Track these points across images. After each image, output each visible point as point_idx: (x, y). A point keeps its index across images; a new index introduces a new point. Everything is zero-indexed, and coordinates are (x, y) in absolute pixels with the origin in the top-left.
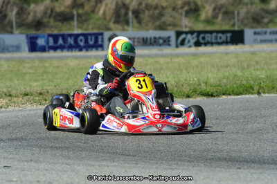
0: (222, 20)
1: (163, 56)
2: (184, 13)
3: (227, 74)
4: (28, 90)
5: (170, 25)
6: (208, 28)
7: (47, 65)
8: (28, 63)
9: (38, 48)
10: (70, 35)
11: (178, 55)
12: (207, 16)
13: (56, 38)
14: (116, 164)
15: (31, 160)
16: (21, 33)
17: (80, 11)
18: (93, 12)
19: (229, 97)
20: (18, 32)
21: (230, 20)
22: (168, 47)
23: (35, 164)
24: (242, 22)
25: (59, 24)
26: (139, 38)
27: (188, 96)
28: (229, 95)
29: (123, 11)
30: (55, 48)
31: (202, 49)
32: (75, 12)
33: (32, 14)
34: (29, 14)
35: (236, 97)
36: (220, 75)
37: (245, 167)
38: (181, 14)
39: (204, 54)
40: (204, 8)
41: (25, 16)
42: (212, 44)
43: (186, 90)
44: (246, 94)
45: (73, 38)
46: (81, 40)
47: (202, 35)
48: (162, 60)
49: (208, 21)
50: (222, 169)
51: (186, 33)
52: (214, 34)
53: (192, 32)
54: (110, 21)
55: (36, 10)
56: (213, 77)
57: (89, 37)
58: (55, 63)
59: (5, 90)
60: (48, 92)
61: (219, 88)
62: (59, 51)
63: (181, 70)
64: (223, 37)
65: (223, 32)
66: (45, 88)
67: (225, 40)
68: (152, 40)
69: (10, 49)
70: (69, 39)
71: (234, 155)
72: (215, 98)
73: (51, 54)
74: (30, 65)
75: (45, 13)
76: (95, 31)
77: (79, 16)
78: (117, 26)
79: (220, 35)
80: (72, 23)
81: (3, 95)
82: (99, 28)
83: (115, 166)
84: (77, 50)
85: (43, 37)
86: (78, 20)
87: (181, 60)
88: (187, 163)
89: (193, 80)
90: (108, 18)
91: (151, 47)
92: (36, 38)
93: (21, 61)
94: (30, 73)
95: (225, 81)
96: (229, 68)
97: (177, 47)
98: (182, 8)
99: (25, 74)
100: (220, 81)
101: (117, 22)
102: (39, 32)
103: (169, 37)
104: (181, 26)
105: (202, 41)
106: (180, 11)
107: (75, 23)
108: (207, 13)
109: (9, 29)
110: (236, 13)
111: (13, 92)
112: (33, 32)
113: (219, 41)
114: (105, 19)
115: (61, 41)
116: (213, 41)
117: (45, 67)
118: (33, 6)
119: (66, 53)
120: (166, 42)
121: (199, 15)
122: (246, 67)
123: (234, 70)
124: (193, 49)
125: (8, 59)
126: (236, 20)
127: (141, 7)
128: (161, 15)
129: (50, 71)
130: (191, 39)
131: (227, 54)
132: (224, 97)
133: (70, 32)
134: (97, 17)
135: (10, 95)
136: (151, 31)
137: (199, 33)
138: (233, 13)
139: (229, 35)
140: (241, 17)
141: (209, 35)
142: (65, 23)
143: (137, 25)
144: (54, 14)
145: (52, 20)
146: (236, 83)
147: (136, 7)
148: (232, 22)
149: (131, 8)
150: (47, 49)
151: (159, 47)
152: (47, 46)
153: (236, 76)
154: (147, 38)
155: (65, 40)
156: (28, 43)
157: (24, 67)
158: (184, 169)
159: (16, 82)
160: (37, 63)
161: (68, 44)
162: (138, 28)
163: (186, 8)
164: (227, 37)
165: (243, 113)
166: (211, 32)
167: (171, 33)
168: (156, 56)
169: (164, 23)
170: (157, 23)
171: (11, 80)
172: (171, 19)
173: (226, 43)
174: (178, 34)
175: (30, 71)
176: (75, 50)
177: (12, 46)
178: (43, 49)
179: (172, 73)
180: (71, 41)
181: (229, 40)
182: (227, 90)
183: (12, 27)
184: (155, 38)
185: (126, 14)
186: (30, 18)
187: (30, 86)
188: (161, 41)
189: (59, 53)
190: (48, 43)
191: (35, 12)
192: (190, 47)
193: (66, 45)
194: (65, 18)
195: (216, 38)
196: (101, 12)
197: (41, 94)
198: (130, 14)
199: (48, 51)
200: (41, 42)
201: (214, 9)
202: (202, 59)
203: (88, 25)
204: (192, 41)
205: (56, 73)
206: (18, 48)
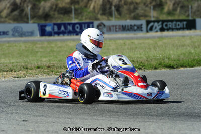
0: (180, 12)
1: (137, 38)
2: (152, 7)
3: (184, 51)
4: (39, 64)
5: (142, 16)
6: (170, 18)
7: (53, 45)
8: (40, 44)
9: (46, 33)
10: (70, 24)
11: (148, 38)
12: (169, 9)
13: (59, 26)
14: (104, 118)
15: (43, 116)
16: (34, 23)
17: (77, 6)
18: (86, 6)
19: (186, 69)
20: (32, 21)
21: (186, 12)
22: (141, 32)
23: (45, 119)
24: (195, 13)
25: (62, 16)
26: (119, 26)
27: (156, 68)
28: (186, 67)
29: (108, 6)
30: (58, 34)
31: (165, 33)
32: (73, 7)
33: (42, 9)
34: (40, 9)
35: (191, 68)
36: (179, 52)
37: (198, 120)
38: (150, 8)
39: (167, 37)
40: (166, 3)
41: (37, 10)
42: (173, 29)
43: (154, 63)
44: (198, 66)
45: (71, 26)
46: (78, 28)
47: (165, 23)
48: (136, 42)
49: (169, 13)
50: (182, 122)
51: (154, 21)
52: (175, 22)
53: (158, 21)
54: (98, 13)
55: (45, 6)
56: (173, 54)
57: (84, 26)
58: (59, 44)
59: (23, 64)
60: (54, 66)
61: (178, 62)
62: (61, 35)
63: (150, 49)
64: (181, 24)
65: (181, 21)
66: (52, 63)
67: (182, 26)
68: (129, 27)
69: (26, 34)
70: (69, 27)
71: (190, 111)
72: (176, 69)
73: (56, 37)
74: (41, 46)
75: (51, 8)
76: (88, 21)
77: (76, 10)
78: (104, 17)
79: (178, 23)
80: (71, 15)
81: (22, 68)
82: (90, 19)
83: (104, 120)
84: (75, 34)
85: (50, 25)
86: (75, 13)
87: (151, 41)
88: (155, 118)
89: (159, 56)
90: (97, 11)
91: (128, 32)
92: (45, 26)
93: (34, 43)
94: (41, 52)
95: (182, 57)
96: (185, 47)
97: (147, 32)
98: (151, 3)
99: (37, 52)
100: (179, 57)
101: (103, 14)
102: (48, 22)
103: (141, 25)
104: (150, 17)
105: (165, 27)
106: (149, 5)
107: (73, 15)
108: (169, 7)
109: (26, 20)
110: (190, 6)
111: (29, 66)
112: (43, 22)
113: (178, 27)
114: (95, 11)
115: (63, 28)
116: (174, 27)
117: (52, 47)
118: (42, 3)
119: (66, 37)
120: (139, 28)
121: (163, 8)
122: (197, 46)
123: (189, 48)
124: (159, 34)
125: (25, 42)
126: (190, 12)
127: (120, 3)
128: (135, 8)
129: (55, 50)
130: (158, 26)
131: (183, 36)
132: (182, 68)
133: (70, 22)
134: (89, 10)
135: (27, 68)
136: (128, 21)
137: (163, 21)
138: (188, 7)
139: (185, 23)
140: (194, 10)
141: (171, 23)
142: (66, 15)
143: (118, 16)
144: (57, 9)
145: (56, 13)
146: (190, 58)
147: (117, 3)
148: (187, 14)
149: (114, 4)
150: (53, 34)
151: (134, 32)
152: (53, 32)
153: (190, 53)
154: (125, 26)
155: (66, 28)
156: (39, 30)
157: (36, 47)
158: (154, 122)
159: (30, 58)
160: (46, 44)
161: (68, 30)
162: (118, 18)
163: (154, 3)
164: (183, 25)
165: (196, 80)
166: (172, 21)
167: (143, 22)
168: (132, 38)
169: (138, 14)
170: (132, 14)
171: (27, 57)
172: (142, 11)
173: (183, 29)
174: (148, 22)
175: (41, 50)
176: (73, 35)
177: (28, 32)
178: (50, 34)
179: (144, 51)
180: (70, 28)
181: (185, 26)
182: (184, 64)
183: (28, 18)
184: (131, 25)
185: (110, 8)
186: (41, 12)
187: (41, 61)
188: (135, 28)
189: (61, 37)
190: (53, 29)
191: (44, 7)
192: (157, 31)
193: (67, 31)
194: (66, 11)
195: (176, 25)
196: (92, 7)
197: (49, 67)
198: (113, 8)
199: (54, 36)
200: (48, 29)
201: (174, 4)
202: (165, 41)
203: (82, 17)
204: (158, 28)
205: (60, 51)
206: (32, 34)
